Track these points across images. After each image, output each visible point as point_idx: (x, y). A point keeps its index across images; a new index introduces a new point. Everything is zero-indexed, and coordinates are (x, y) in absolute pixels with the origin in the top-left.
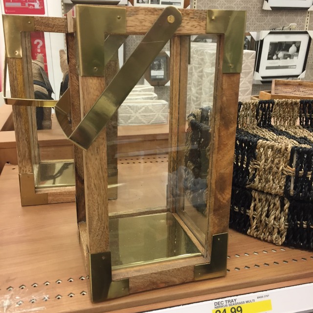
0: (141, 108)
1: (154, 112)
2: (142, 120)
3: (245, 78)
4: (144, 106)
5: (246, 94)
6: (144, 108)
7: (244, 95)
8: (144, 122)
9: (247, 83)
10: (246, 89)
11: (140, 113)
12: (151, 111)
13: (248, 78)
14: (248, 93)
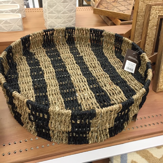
0: (2, 22)
1: (12, 24)
2: (5, 29)
3: (71, 2)
4: (4, 20)
5: (72, 12)
6: (4, 21)
7: (70, 13)
8: (6, 29)
9: (73, 5)
10: (72, 9)
11: (2, 24)
12: (9, 23)
13: (72, 2)
14: (73, 11)
